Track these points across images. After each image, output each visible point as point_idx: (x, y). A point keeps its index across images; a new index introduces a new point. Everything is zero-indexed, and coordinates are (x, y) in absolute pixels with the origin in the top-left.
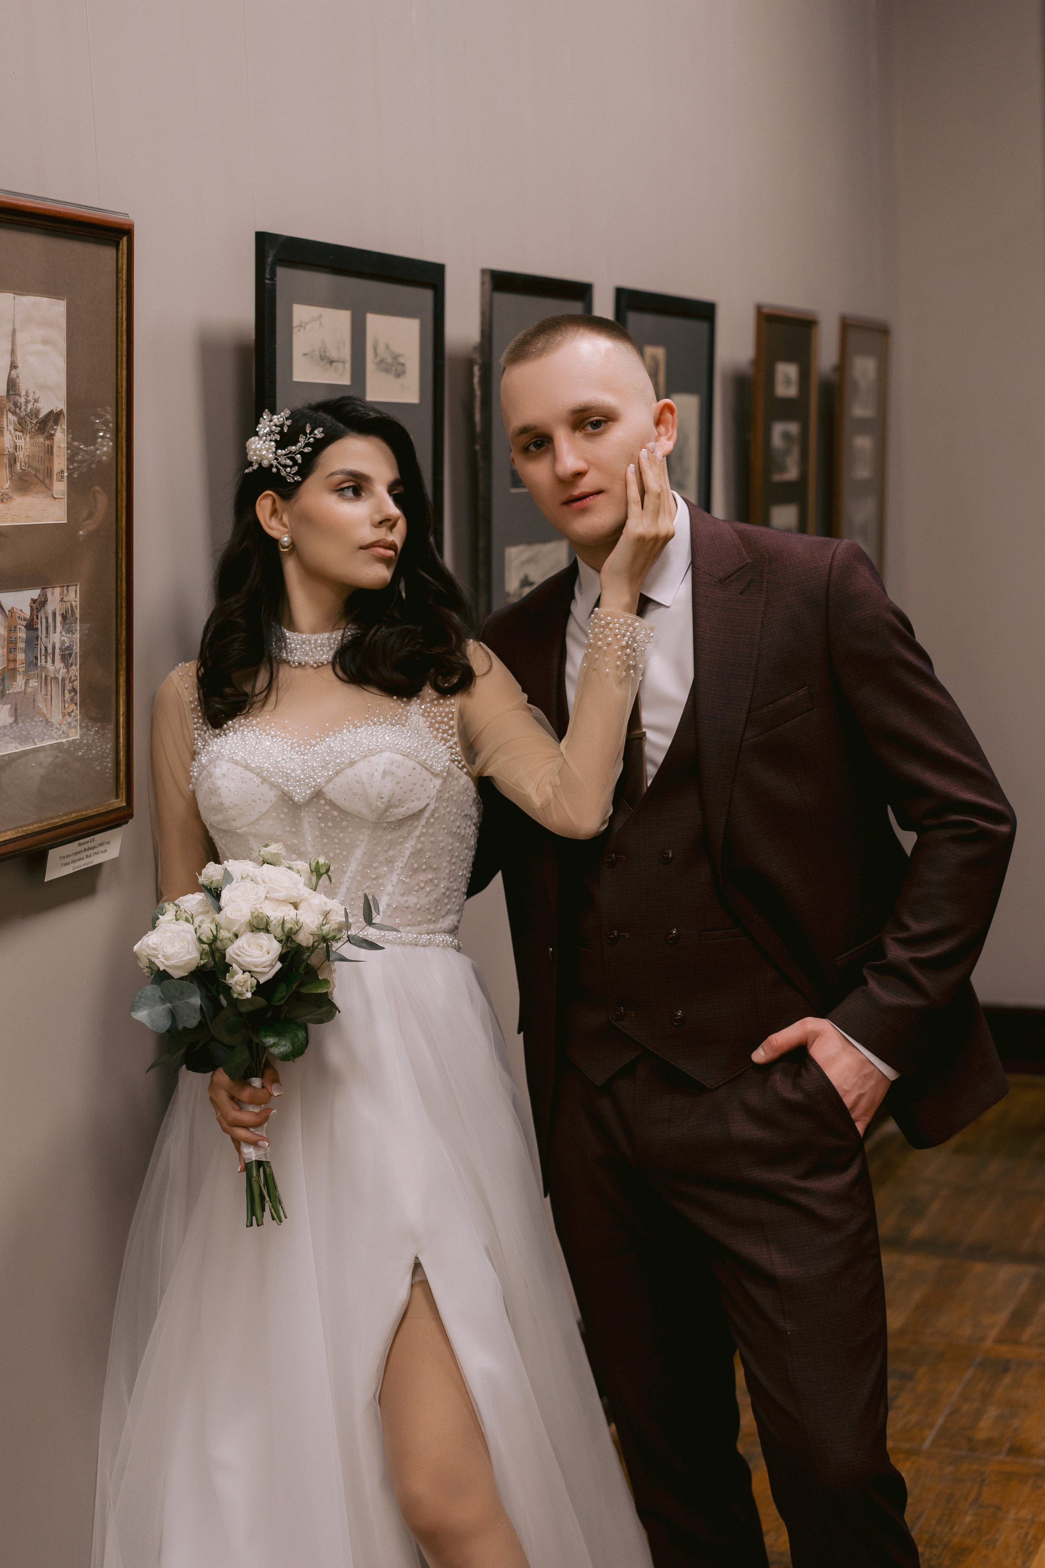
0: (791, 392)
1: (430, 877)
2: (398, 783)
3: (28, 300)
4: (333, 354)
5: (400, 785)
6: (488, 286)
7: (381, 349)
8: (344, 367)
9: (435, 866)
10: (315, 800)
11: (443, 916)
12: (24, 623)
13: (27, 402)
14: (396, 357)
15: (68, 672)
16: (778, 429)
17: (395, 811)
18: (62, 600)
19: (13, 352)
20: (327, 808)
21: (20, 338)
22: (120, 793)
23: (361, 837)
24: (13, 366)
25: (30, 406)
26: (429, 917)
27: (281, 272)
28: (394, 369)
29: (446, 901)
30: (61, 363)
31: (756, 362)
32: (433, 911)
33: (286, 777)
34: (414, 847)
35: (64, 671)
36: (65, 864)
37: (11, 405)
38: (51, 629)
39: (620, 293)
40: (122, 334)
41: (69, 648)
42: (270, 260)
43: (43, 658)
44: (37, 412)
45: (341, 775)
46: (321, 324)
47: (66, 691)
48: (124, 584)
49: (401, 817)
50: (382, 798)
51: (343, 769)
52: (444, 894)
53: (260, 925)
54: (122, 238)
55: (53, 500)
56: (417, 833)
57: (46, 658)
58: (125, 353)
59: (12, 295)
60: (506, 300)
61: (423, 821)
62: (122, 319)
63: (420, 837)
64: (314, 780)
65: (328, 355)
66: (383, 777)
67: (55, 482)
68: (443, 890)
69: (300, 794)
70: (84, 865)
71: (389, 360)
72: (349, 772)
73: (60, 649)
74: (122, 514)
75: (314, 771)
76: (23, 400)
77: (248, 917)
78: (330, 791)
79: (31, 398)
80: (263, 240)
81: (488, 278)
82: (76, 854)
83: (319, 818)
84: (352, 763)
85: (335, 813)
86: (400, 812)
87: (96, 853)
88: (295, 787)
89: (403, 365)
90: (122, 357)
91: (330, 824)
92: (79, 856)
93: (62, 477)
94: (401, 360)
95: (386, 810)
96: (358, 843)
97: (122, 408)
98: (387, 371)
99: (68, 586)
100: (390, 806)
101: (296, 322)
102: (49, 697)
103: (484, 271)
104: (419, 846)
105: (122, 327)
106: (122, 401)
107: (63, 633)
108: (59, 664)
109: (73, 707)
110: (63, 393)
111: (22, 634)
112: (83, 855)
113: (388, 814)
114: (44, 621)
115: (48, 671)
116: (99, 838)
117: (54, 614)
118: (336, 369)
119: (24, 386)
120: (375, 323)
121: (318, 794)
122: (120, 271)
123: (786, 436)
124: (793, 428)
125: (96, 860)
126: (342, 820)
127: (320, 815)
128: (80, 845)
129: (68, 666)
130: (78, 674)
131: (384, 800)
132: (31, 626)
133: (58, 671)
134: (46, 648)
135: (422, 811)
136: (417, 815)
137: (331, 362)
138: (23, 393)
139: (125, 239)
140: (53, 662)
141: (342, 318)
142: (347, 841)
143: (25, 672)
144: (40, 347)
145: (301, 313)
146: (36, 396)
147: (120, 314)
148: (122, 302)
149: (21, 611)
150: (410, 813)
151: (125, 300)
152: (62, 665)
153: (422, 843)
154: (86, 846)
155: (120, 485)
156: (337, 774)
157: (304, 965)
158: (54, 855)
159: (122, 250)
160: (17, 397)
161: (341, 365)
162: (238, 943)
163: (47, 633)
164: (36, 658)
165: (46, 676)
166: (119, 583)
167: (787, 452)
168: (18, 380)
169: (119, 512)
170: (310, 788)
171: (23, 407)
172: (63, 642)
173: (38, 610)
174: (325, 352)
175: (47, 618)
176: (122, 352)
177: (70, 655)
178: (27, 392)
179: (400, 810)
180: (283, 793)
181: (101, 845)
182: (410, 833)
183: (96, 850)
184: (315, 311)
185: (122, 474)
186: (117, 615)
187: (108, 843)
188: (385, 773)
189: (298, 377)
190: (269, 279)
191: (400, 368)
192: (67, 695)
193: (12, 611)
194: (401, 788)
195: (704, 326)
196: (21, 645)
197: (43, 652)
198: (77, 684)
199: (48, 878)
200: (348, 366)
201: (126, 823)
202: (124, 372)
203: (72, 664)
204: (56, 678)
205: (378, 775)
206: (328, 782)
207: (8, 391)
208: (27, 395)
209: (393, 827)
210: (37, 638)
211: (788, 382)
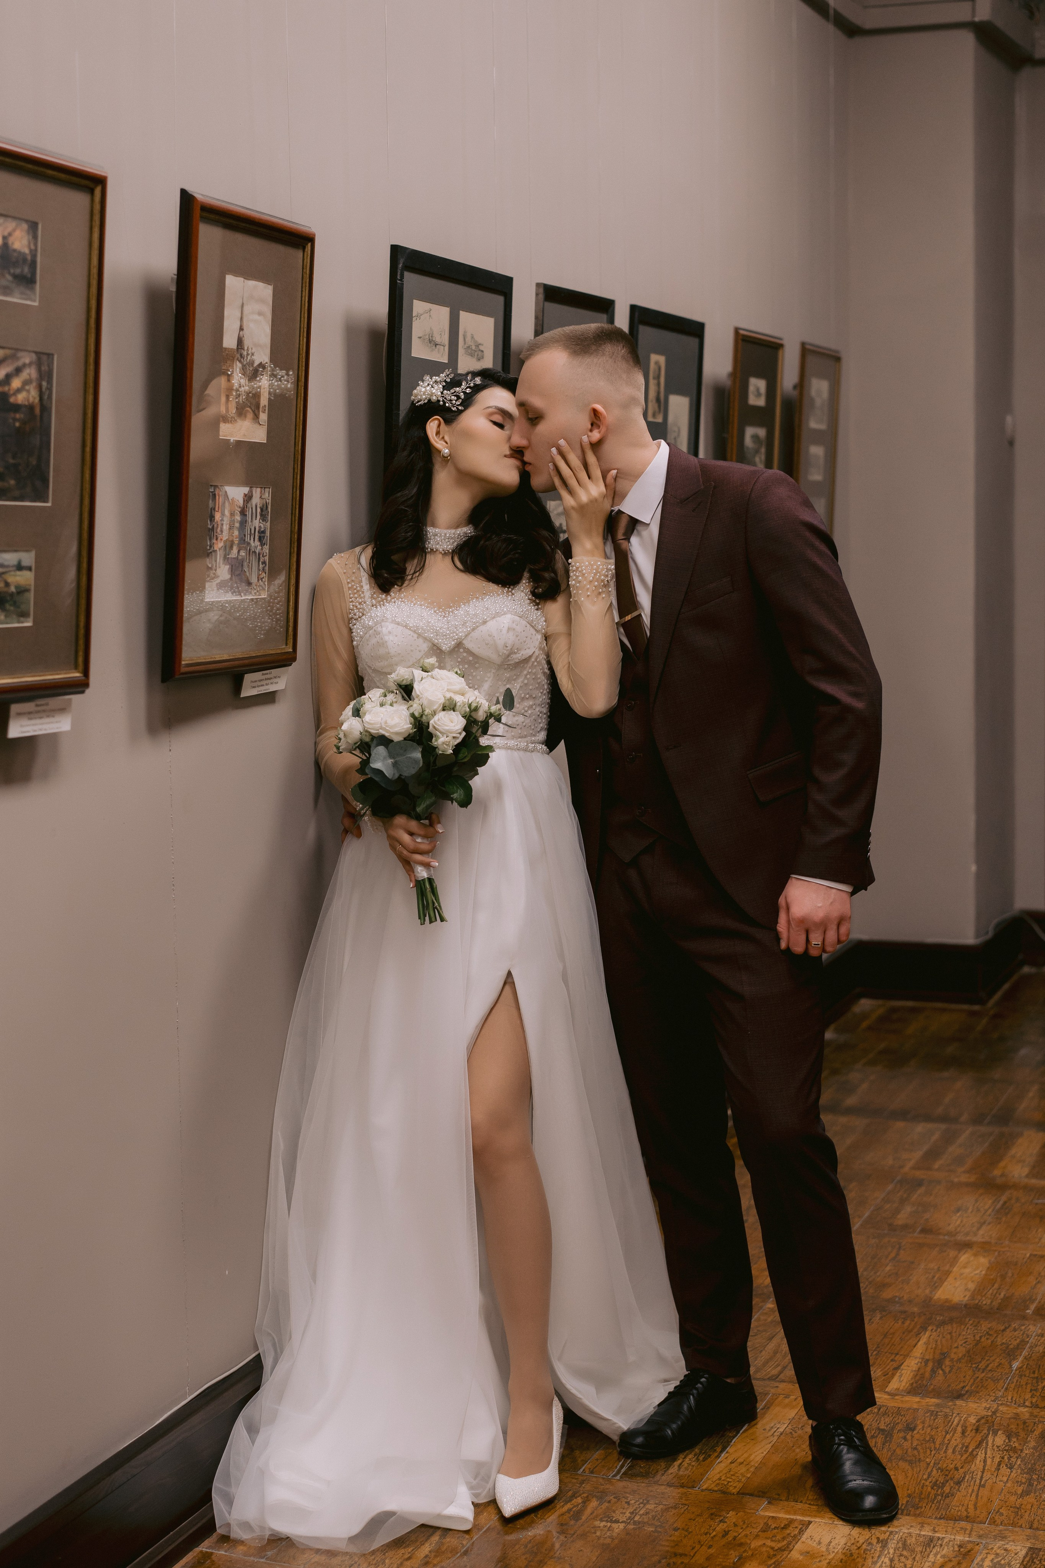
0: (761, 402)
1: (531, 703)
2: (517, 636)
3: (252, 283)
4: (438, 339)
5: (518, 638)
6: (541, 296)
7: (468, 339)
8: (444, 350)
9: (534, 696)
10: (456, 649)
11: (539, 732)
12: (239, 510)
13: (248, 354)
14: (478, 346)
15: (262, 549)
16: (750, 431)
17: (514, 656)
18: (261, 497)
19: (241, 319)
20: (465, 654)
21: (247, 309)
22: (288, 642)
23: (488, 675)
24: (241, 329)
25: (249, 357)
26: (531, 732)
27: (406, 274)
28: (476, 354)
29: (540, 721)
30: (268, 330)
31: (733, 375)
32: (533, 728)
33: (436, 632)
34: (523, 682)
35: (259, 548)
36: (254, 687)
37: (238, 356)
38: (254, 519)
39: (634, 308)
40: (304, 312)
41: (264, 532)
42: (400, 266)
43: (249, 536)
44: (252, 362)
45: (476, 631)
46: (430, 316)
47: (260, 563)
48: (298, 491)
49: (517, 661)
50: (507, 647)
51: (478, 627)
52: (539, 715)
53: (449, 706)
54: (307, 244)
55: (258, 426)
56: (525, 672)
57: (250, 537)
58: (306, 326)
59: (243, 279)
60: (554, 308)
61: (530, 664)
62: (305, 301)
63: (527, 675)
64: (457, 635)
65: (434, 339)
66: (508, 632)
67: (261, 413)
68: (539, 713)
69: (446, 645)
70: (264, 690)
71: (474, 348)
72: (483, 628)
73: (258, 532)
74: (299, 441)
75: (456, 628)
76: (245, 353)
77: (442, 701)
78: (468, 644)
79: (250, 352)
80: (396, 251)
81: (541, 290)
82: (261, 680)
83: (459, 662)
84: (485, 622)
85: (471, 658)
86: (517, 657)
87: (272, 683)
88: (443, 640)
89: (482, 351)
90: (304, 328)
91: (466, 666)
92: (262, 683)
93: (265, 410)
94: (481, 348)
95: (508, 656)
96: (486, 679)
97: (302, 365)
98: (472, 355)
99: (265, 488)
100: (512, 652)
101: (414, 314)
102: (250, 565)
103: (538, 285)
104: (526, 681)
105: (305, 307)
106: (302, 360)
107: (261, 521)
108: (257, 543)
109: (264, 574)
110: (268, 351)
111: (238, 518)
112: (264, 682)
113: (510, 658)
114: (250, 509)
115: (251, 546)
116: (274, 672)
117: (256, 506)
118: (439, 349)
119: (247, 343)
120: (465, 318)
121: (459, 645)
122: (305, 267)
123: (755, 437)
124: (762, 432)
125: (272, 688)
126: (476, 663)
127: (459, 660)
128: (263, 674)
129: (262, 545)
130: (267, 552)
131: (508, 648)
132: (243, 513)
133: (256, 547)
134: (251, 529)
135: (530, 657)
136: (526, 660)
137: (436, 345)
138: (246, 348)
139: (309, 244)
140: (254, 541)
141: (442, 313)
142: (478, 677)
143: (239, 544)
144: (256, 317)
145: (419, 306)
146: (253, 351)
147: (303, 298)
148: (305, 290)
149: (238, 500)
150: (523, 658)
151: (307, 288)
152: (259, 544)
153: (528, 679)
154: (267, 676)
155: (298, 419)
156: (473, 630)
157: (473, 736)
158: (248, 678)
159: (307, 252)
160: (243, 351)
161: (442, 347)
162: (436, 718)
163: (252, 519)
164: (245, 536)
165: (250, 549)
166: (295, 490)
167: (757, 451)
168: (243, 339)
169: (297, 439)
170: (453, 640)
171: (245, 358)
172: (260, 527)
173: (248, 502)
174: (432, 337)
175: (252, 508)
176: (304, 325)
177: (264, 537)
178: (248, 348)
179: (518, 655)
180: (433, 644)
181: (275, 677)
182: (521, 672)
183: (271, 681)
184: (427, 306)
185: (300, 412)
186: (292, 514)
187: (279, 677)
188: (509, 629)
189: (414, 354)
190: (400, 280)
191: (480, 353)
192: (261, 566)
193: (233, 499)
194: (519, 640)
195: (695, 341)
196: (237, 525)
197: (249, 533)
198: (267, 558)
199: (242, 696)
200: (447, 348)
201: (290, 665)
202: (305, 339)
203: (264, 544)
204: (255, 552)
205: (505, 631)
206: (466, 636)
207: (238, 346)
208: (248, 350)
209: (511, 668)
210: (246, 521)
211: (758, 395)
